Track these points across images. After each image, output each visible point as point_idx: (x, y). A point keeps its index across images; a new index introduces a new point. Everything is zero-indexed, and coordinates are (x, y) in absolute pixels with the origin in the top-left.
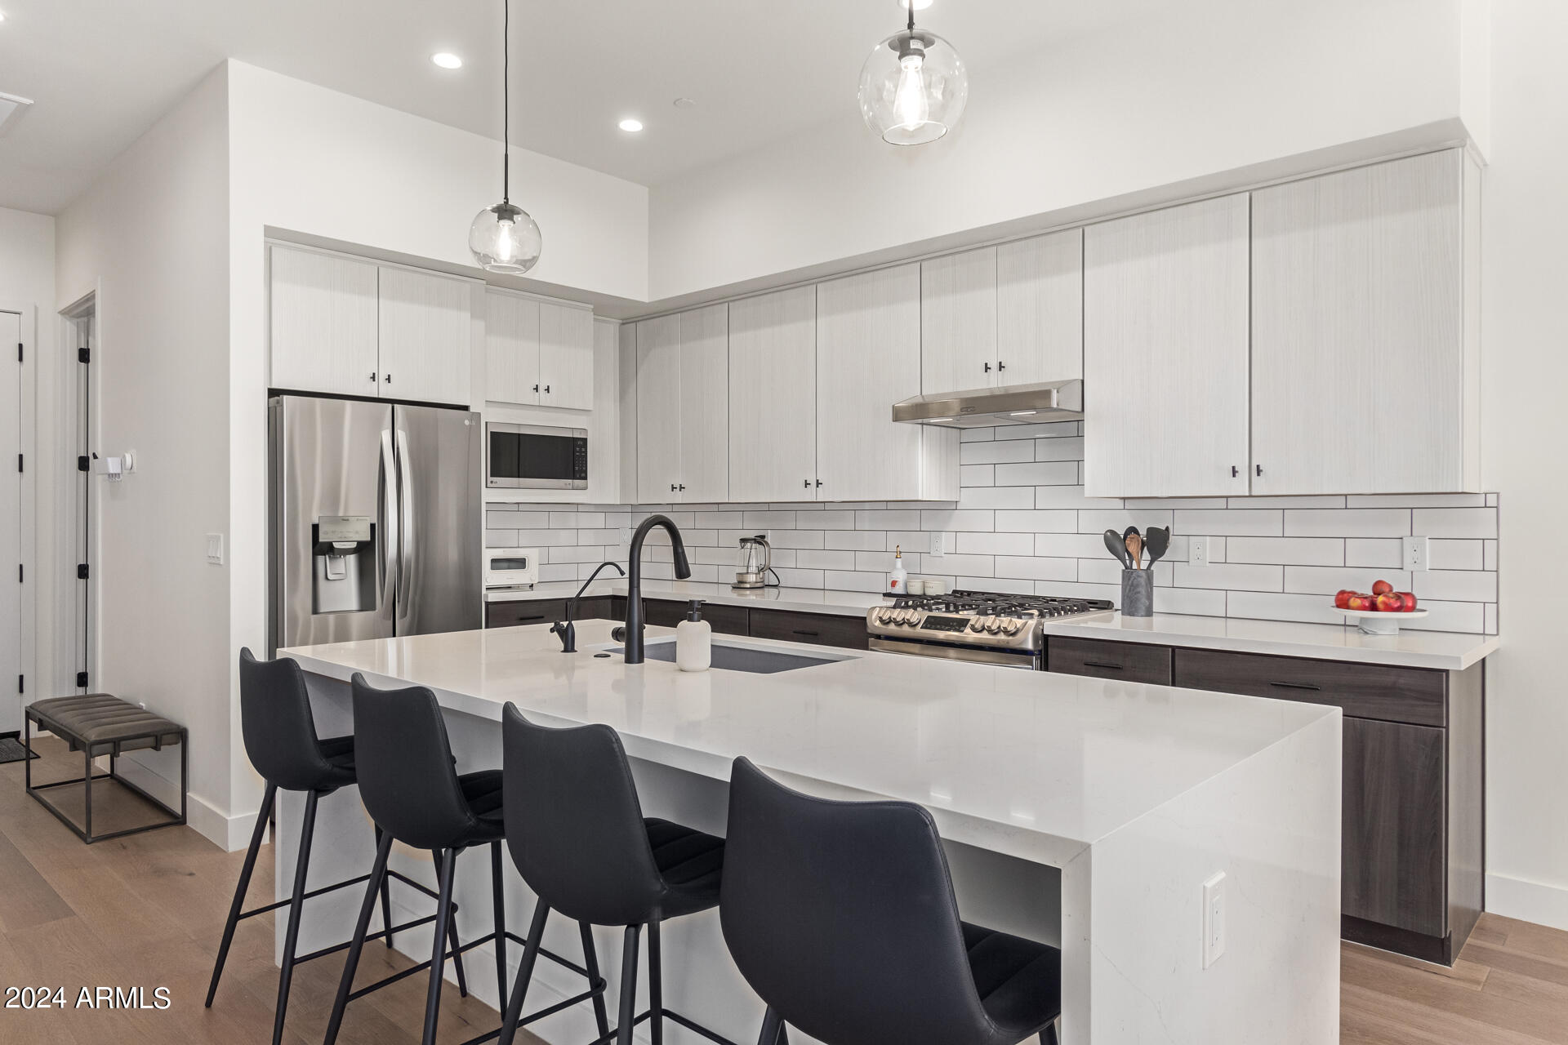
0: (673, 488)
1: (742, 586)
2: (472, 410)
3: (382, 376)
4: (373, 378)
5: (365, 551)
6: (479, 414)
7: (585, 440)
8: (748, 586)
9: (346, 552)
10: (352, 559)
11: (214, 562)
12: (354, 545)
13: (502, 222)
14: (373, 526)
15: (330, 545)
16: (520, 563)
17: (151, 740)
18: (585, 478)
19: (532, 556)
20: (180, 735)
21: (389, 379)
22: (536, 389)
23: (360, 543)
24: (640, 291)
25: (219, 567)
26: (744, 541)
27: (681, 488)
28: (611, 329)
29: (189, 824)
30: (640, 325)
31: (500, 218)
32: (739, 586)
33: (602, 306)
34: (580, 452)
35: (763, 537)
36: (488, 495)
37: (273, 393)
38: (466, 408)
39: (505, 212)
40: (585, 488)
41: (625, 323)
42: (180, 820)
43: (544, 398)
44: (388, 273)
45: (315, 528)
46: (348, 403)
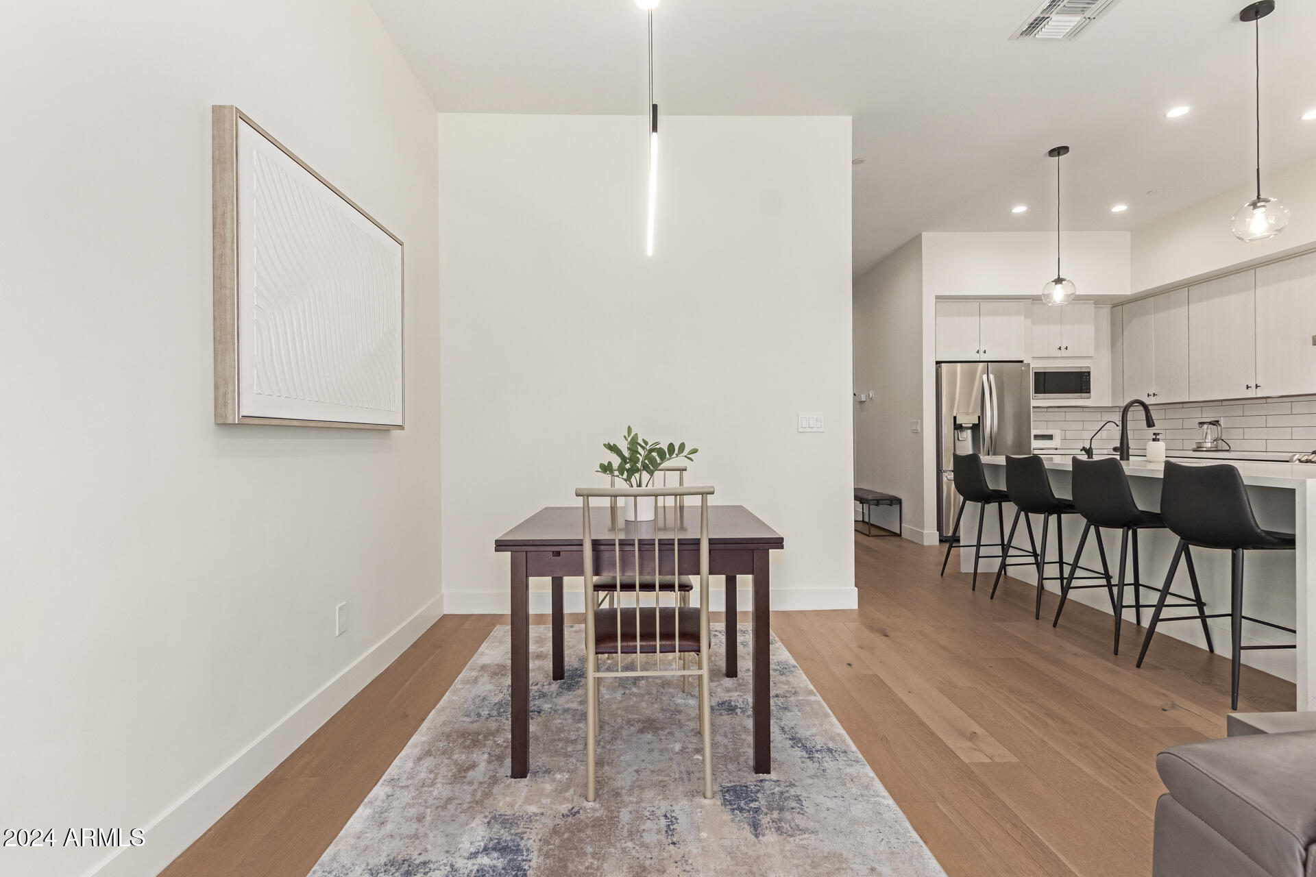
0: (1148, 395)
1: (1200, 449)
2: (1025, 362)
3: (982, 351)
4: (978, 352)
5: (976, 428)
6: (1029, 364)
7: (1089, 373)
8: (1205, 449)
9: (968, 428)
10: (969, 432)
11: (915, 432)
12: (971, 425)
13: (1057, 286)
14: (979, 417)
15: (961, 425)
16: (1050, 437)
17: (889, 502)
18: (1089, 392)
19: (1057, 434)
20: (899, 501)
21: (985, 352)
22: (1060, 349)
23: (973, 424)
24: (1126, 288)
25: (918, 434)
26: (1201, 424)
27: (1154, 395)
28: (1105, 312)
29: (903, 535)
30: (1125, 306)
31: (1056, 284)
32: (1198, 449)
33: (1098, 301)
34: (1086, 379)
35: (1218, 421)
36: (1034, 403)
37: (938, 363)
38: (1022, 362)
39: (1059, 281)
40: (1089, 398)
41: (1114, 306)
42: (900, 535)
43: (1064, 353)
44: (984, 305)
45: (955, 418)
46: (959, 364)
